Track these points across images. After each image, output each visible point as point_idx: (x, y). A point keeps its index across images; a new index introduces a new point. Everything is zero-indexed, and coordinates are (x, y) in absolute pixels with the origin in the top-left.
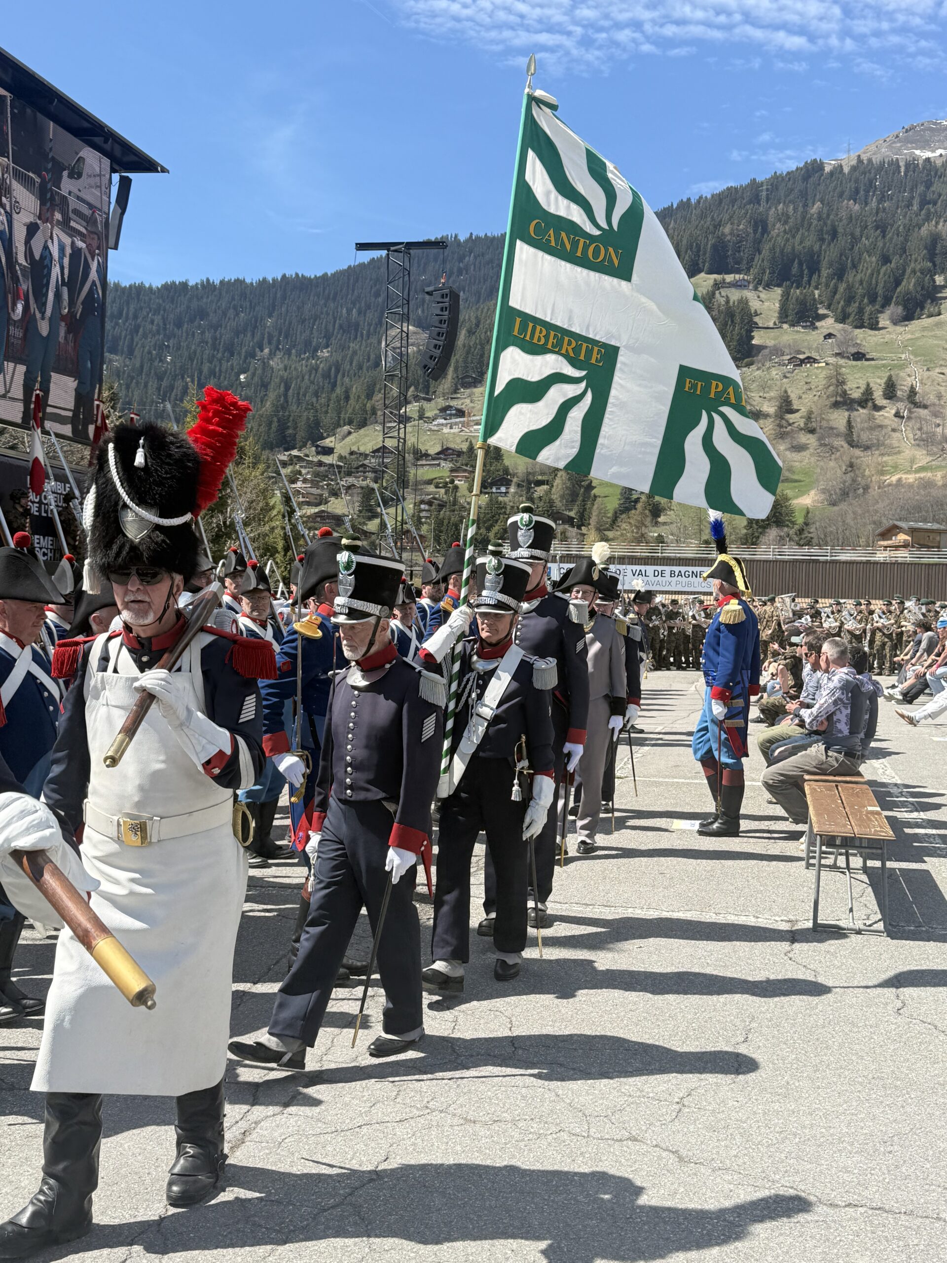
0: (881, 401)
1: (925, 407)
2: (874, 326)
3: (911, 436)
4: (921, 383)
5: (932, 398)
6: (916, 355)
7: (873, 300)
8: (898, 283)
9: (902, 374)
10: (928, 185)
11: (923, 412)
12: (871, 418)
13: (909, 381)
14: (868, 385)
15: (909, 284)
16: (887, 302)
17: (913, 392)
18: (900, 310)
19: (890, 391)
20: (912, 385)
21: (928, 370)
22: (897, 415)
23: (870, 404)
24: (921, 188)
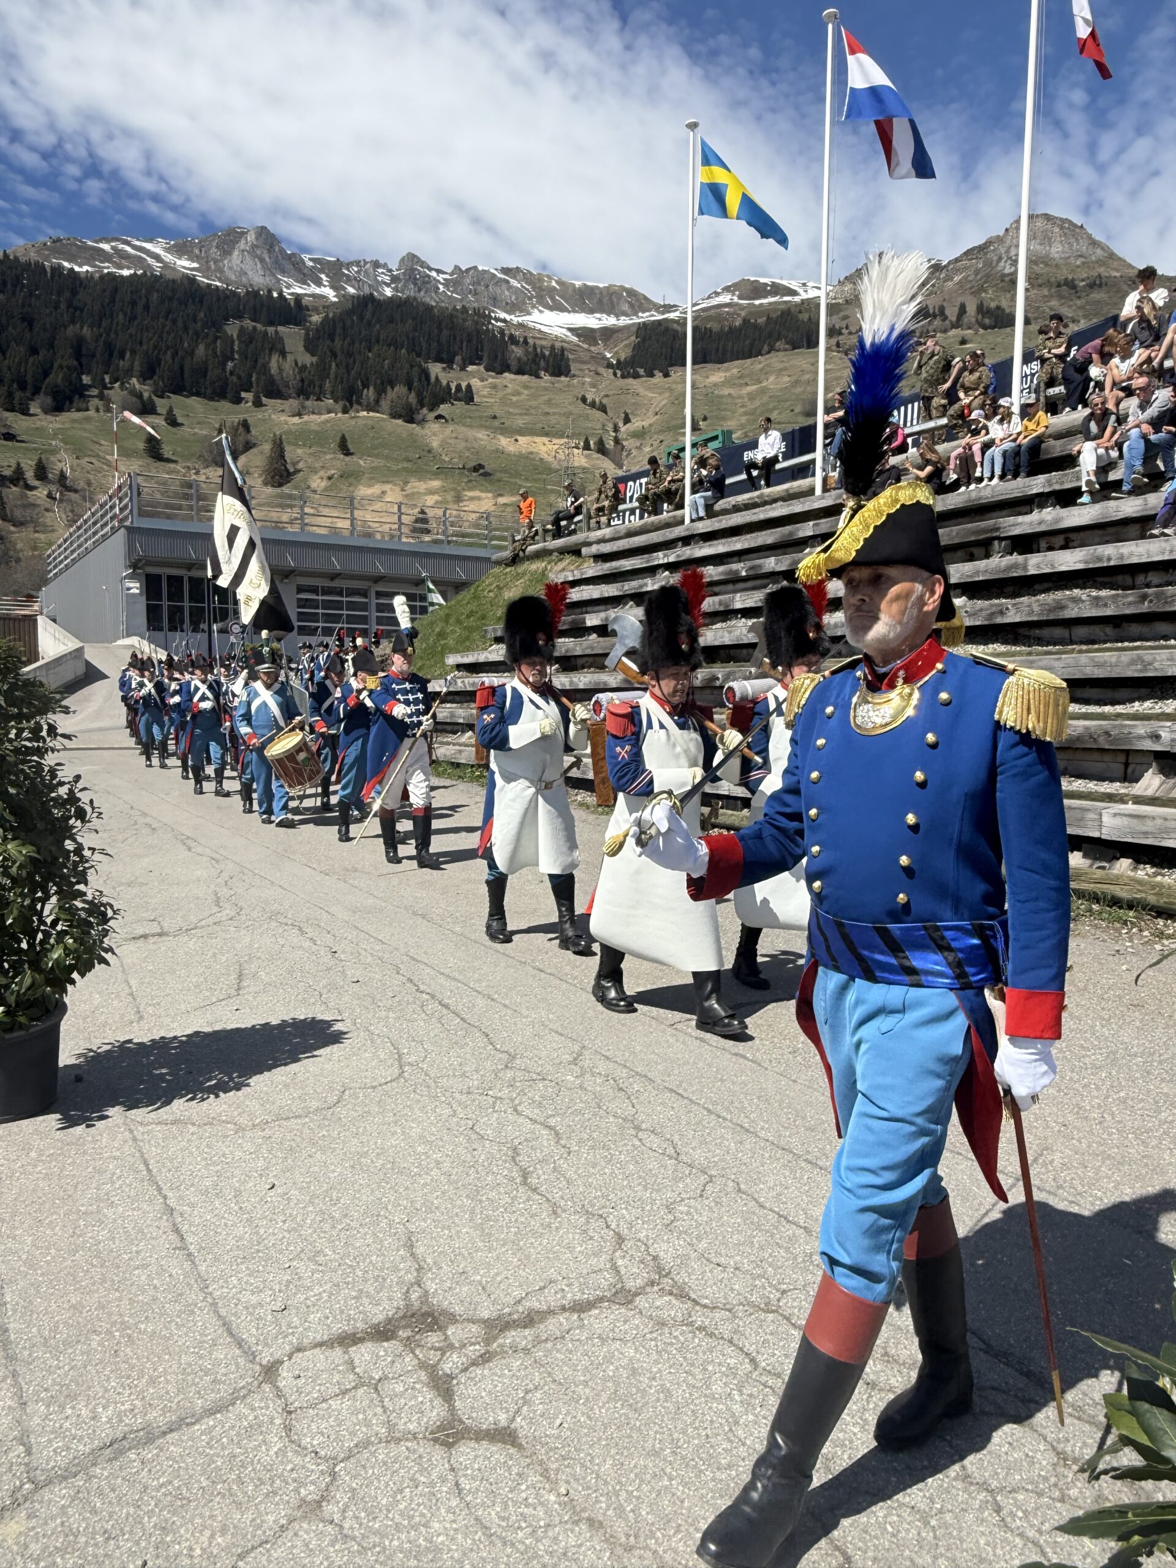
0: (33, 482)
1: (76, 491)
2: (25, 412)
3: (64, 516)
4: (72, 469)
5: (82, 484)
6: (66, 444)
7: (23, 387)
8: (46, 373)
9: (52, 459)
10: (74, 292)
11: (72, 495)
12: (24, 496)
13: (60, 465)
14: (18, 464)
15: (57, 378)
16: (36, 391)
17: (62, 476)
18: (49, 400)
19: (41, 472)
20: (62, 471)
21: (77, 458)
22: (50, 496)
23: (21, 483)
24: (67, 294)
